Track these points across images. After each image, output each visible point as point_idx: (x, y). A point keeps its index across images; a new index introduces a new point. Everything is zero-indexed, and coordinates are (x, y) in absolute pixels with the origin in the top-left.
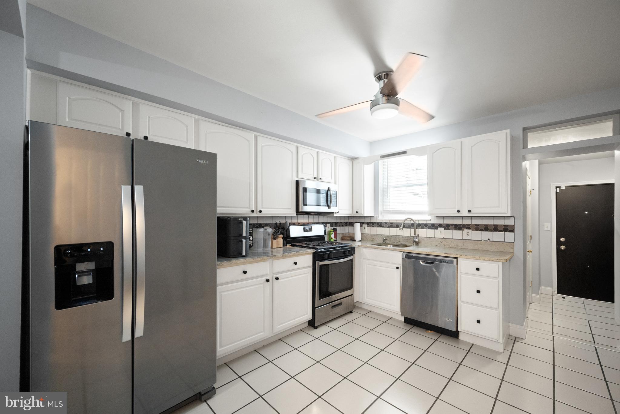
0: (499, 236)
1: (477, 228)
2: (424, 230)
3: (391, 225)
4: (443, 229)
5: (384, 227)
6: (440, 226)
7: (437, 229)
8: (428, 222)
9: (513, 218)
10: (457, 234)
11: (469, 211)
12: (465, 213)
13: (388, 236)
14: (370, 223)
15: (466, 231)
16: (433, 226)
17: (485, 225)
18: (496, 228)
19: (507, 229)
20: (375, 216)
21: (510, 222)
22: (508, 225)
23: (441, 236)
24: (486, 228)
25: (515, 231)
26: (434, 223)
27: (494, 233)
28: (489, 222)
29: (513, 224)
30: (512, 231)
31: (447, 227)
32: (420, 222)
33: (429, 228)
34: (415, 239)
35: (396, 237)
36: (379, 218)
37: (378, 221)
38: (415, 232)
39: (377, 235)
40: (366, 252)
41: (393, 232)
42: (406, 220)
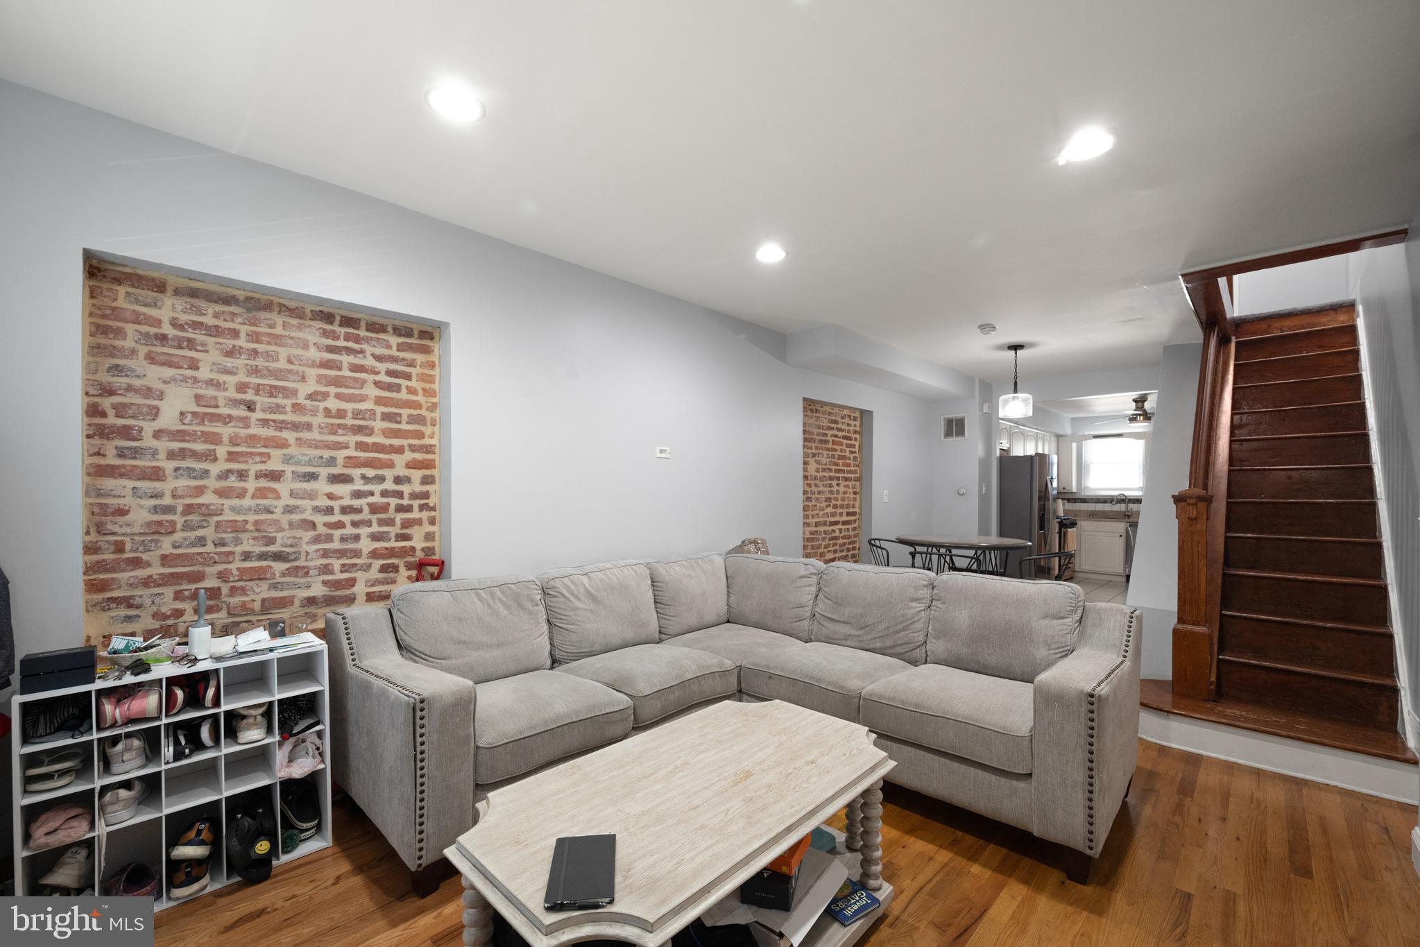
2: (1135, 505)
3: (1098, 500)
5: (1088, 502)
13: (1093, 511)
14: (1072, 499)
20: (1078, 492)
34: (1127, 513)
35: (1104, 512)
36: (1083, 494)
37: (1081, 497)
38: (1127, 507)
39: (1080, 511)
40: (1084, 524)
41: (1100, 507)
42: (1119, 495)
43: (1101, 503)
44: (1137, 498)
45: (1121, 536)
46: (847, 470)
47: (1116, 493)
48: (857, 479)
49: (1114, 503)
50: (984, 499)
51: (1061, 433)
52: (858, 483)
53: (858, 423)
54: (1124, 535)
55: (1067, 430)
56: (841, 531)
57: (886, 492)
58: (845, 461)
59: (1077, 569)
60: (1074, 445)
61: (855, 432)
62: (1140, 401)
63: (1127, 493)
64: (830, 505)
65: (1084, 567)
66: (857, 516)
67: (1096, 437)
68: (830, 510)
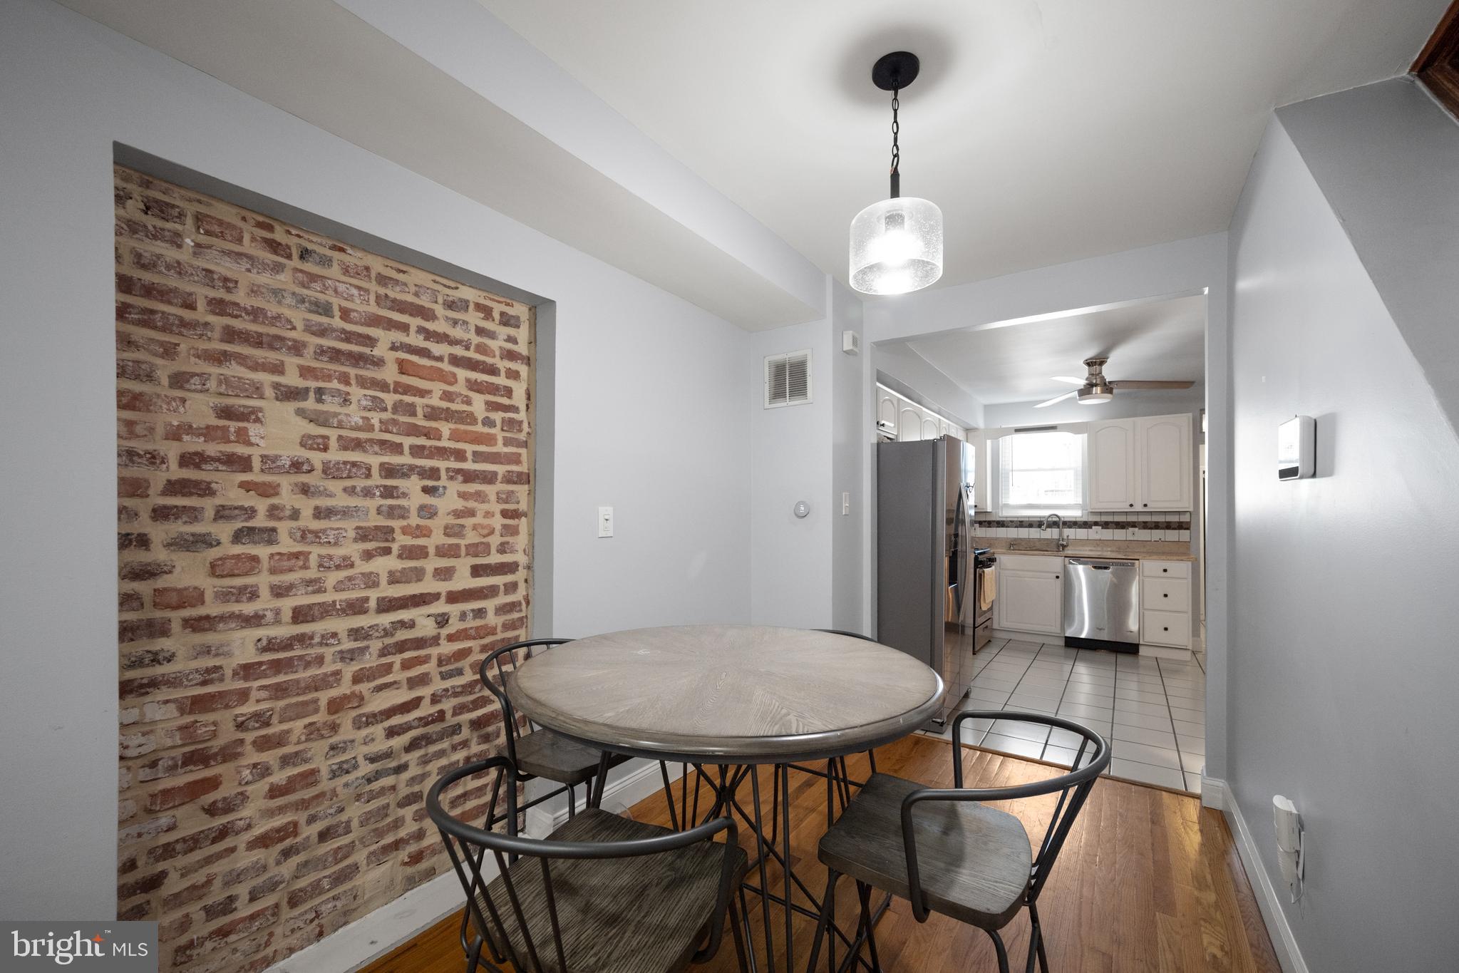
0: (1172, 535)
1: (1145, 526)
2: (1072, 530)
3: (1021, 524)
4: (1101, 527)
5: (1008, 527)
6: (1096, 524)
7: (1091, 528)
8: (1078, 520)
9: (1188, 514)
10: (1119, 534)
11: (1145, 505)
12: (1139, 508)
13: (1015, 539)
14: (985, 521)
15: (1131, 529)
16: (1086, 525)
17: (1155, 522)
18: (1168, 526)
19: (1182, 526)
20: (994, 511)
21: (1185, 518)
22: (1182, 522)
23: (1097, 537)
24: (1156, 526)
25: (1191, 528)
26: (1086, 520)
27: (1166, 531)
28: (1161, 519)
29: (1189, 520)
30: (1188, 529)
31: (1106, 525)
32: (1066, 520)
33: (1080, 527)
34: (1061, 542)
35: (1029, 540)
36: (1000, 515)
37: (998, 519)
38: (1061, 534)
39: (997, 539)
40: (1006, 560)
41: (1024, 533)
42: (1049, 516)
43: (1026, 527)
44: (1074, 520)
45: (1057, 577)
46: (475, 453)
47: (1045, 513)
48: (524, 479)
49: (1044, 527)
50: (845, 526)
51: (973, 424)
52: (522, 490)
53: (523, 334)
54: (1061, 576)
55: (980, 422)
56: (442, 620)
57: (606, 511)
58: (462, 427)
59: (995, 626)
60: (989, 442)
61: (511, 355)
62: (1095, 363)
63: (1061, 513)
64: (387, 551)
65: (1005, 624)
66: (520, 575)
67: (1018, 430)
68: (390, 563)
